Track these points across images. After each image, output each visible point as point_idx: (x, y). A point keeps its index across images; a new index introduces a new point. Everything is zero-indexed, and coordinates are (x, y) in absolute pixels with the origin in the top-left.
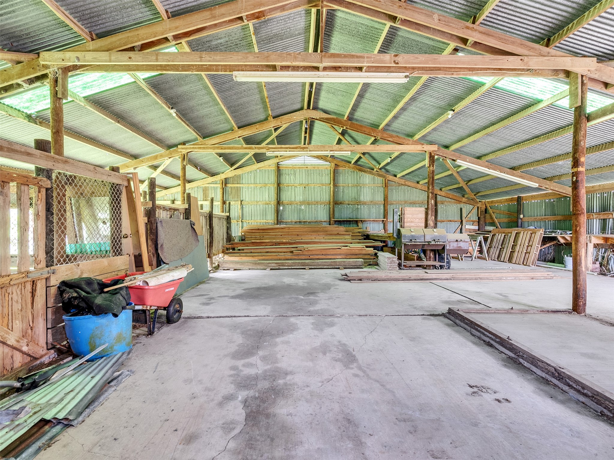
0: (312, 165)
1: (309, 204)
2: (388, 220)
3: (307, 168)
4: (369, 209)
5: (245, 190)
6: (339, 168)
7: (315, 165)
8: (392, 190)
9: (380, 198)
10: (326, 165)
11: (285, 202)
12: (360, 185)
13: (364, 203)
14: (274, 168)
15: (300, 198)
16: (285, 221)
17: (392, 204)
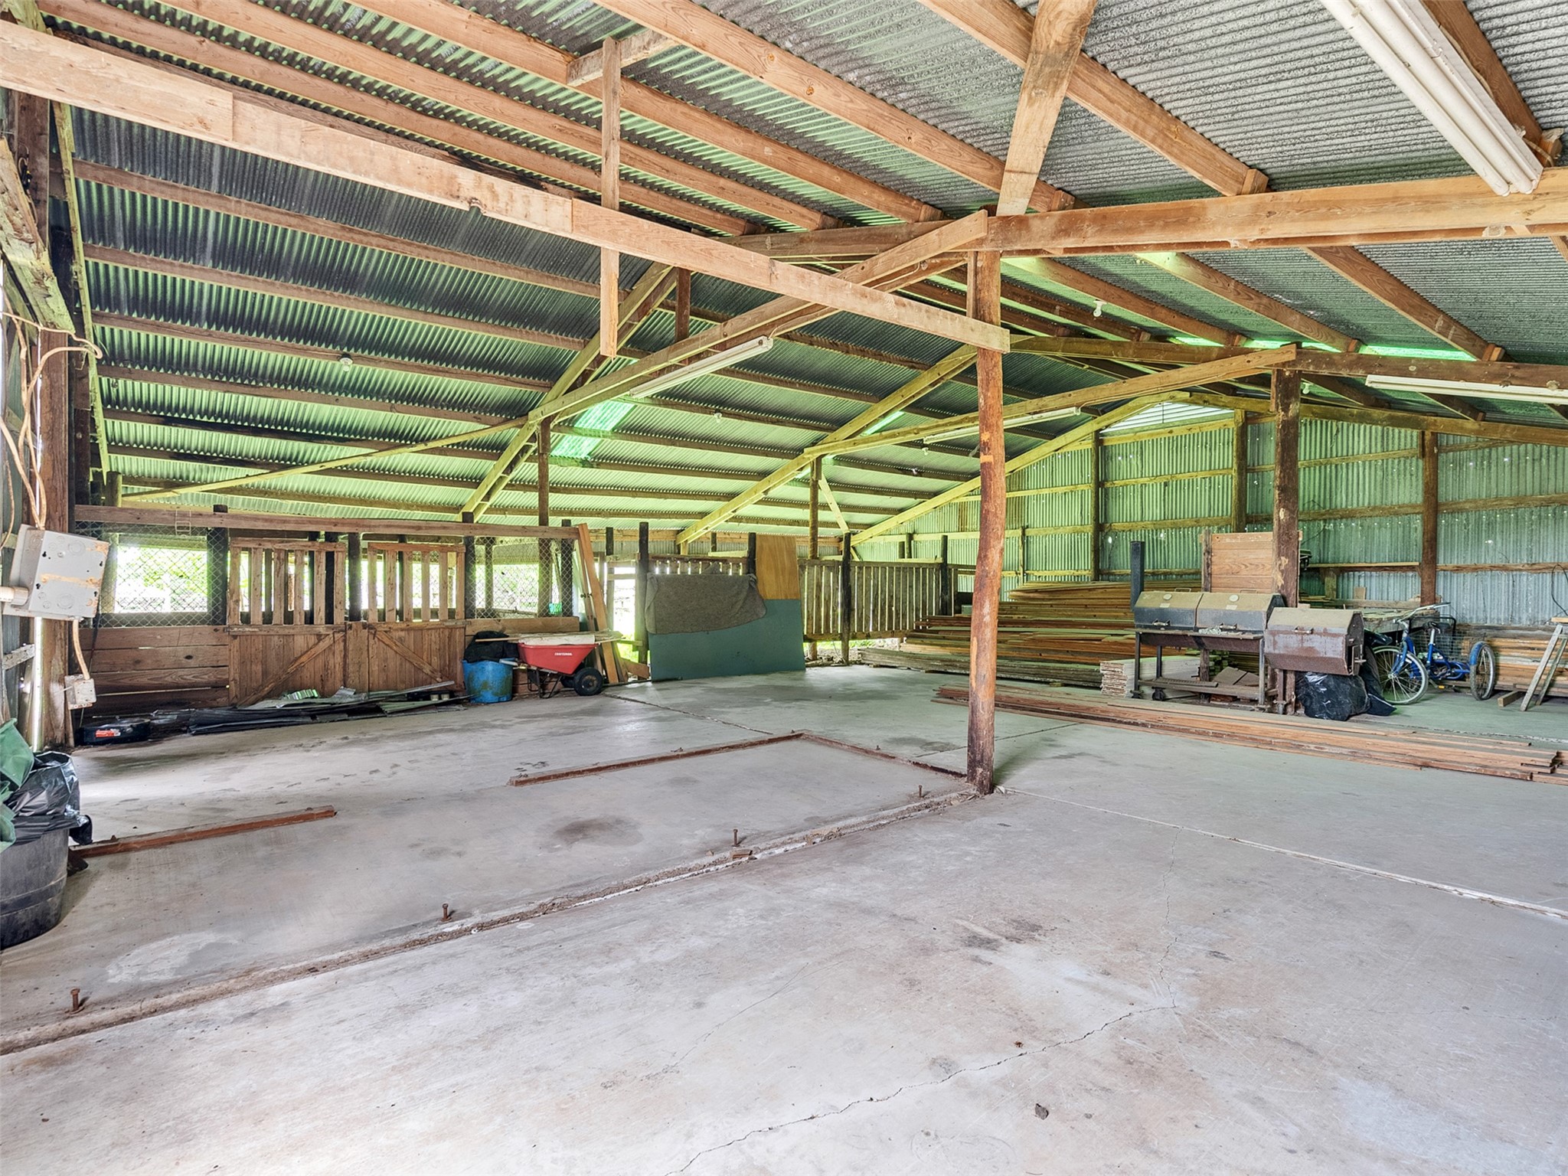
0: (1184, 423)
1: (1177, 527)
2: (1441, 563)
3: (1171, 432)
4: (1367, 532)
5: (1033, 502)
6: (1263, 420)
7: (1192, 422)
8: (1459, 464)
9: (1408, 491)
10: (1223, 416)
11: (1117, 526)
12: (1333, 460)
13: (1349, 515)
14: (1089, 445)
15: (1154, 512)
16: (1117, 571)
17: (1460, 511)
